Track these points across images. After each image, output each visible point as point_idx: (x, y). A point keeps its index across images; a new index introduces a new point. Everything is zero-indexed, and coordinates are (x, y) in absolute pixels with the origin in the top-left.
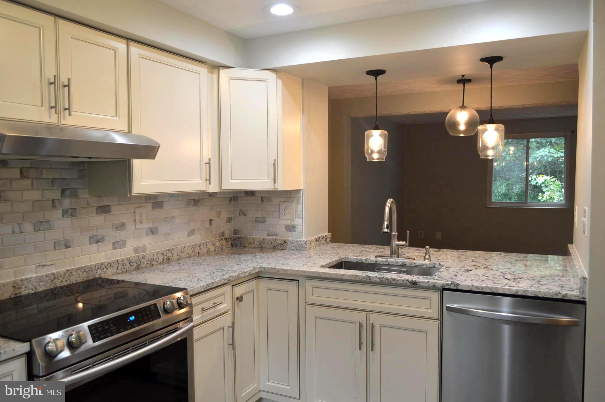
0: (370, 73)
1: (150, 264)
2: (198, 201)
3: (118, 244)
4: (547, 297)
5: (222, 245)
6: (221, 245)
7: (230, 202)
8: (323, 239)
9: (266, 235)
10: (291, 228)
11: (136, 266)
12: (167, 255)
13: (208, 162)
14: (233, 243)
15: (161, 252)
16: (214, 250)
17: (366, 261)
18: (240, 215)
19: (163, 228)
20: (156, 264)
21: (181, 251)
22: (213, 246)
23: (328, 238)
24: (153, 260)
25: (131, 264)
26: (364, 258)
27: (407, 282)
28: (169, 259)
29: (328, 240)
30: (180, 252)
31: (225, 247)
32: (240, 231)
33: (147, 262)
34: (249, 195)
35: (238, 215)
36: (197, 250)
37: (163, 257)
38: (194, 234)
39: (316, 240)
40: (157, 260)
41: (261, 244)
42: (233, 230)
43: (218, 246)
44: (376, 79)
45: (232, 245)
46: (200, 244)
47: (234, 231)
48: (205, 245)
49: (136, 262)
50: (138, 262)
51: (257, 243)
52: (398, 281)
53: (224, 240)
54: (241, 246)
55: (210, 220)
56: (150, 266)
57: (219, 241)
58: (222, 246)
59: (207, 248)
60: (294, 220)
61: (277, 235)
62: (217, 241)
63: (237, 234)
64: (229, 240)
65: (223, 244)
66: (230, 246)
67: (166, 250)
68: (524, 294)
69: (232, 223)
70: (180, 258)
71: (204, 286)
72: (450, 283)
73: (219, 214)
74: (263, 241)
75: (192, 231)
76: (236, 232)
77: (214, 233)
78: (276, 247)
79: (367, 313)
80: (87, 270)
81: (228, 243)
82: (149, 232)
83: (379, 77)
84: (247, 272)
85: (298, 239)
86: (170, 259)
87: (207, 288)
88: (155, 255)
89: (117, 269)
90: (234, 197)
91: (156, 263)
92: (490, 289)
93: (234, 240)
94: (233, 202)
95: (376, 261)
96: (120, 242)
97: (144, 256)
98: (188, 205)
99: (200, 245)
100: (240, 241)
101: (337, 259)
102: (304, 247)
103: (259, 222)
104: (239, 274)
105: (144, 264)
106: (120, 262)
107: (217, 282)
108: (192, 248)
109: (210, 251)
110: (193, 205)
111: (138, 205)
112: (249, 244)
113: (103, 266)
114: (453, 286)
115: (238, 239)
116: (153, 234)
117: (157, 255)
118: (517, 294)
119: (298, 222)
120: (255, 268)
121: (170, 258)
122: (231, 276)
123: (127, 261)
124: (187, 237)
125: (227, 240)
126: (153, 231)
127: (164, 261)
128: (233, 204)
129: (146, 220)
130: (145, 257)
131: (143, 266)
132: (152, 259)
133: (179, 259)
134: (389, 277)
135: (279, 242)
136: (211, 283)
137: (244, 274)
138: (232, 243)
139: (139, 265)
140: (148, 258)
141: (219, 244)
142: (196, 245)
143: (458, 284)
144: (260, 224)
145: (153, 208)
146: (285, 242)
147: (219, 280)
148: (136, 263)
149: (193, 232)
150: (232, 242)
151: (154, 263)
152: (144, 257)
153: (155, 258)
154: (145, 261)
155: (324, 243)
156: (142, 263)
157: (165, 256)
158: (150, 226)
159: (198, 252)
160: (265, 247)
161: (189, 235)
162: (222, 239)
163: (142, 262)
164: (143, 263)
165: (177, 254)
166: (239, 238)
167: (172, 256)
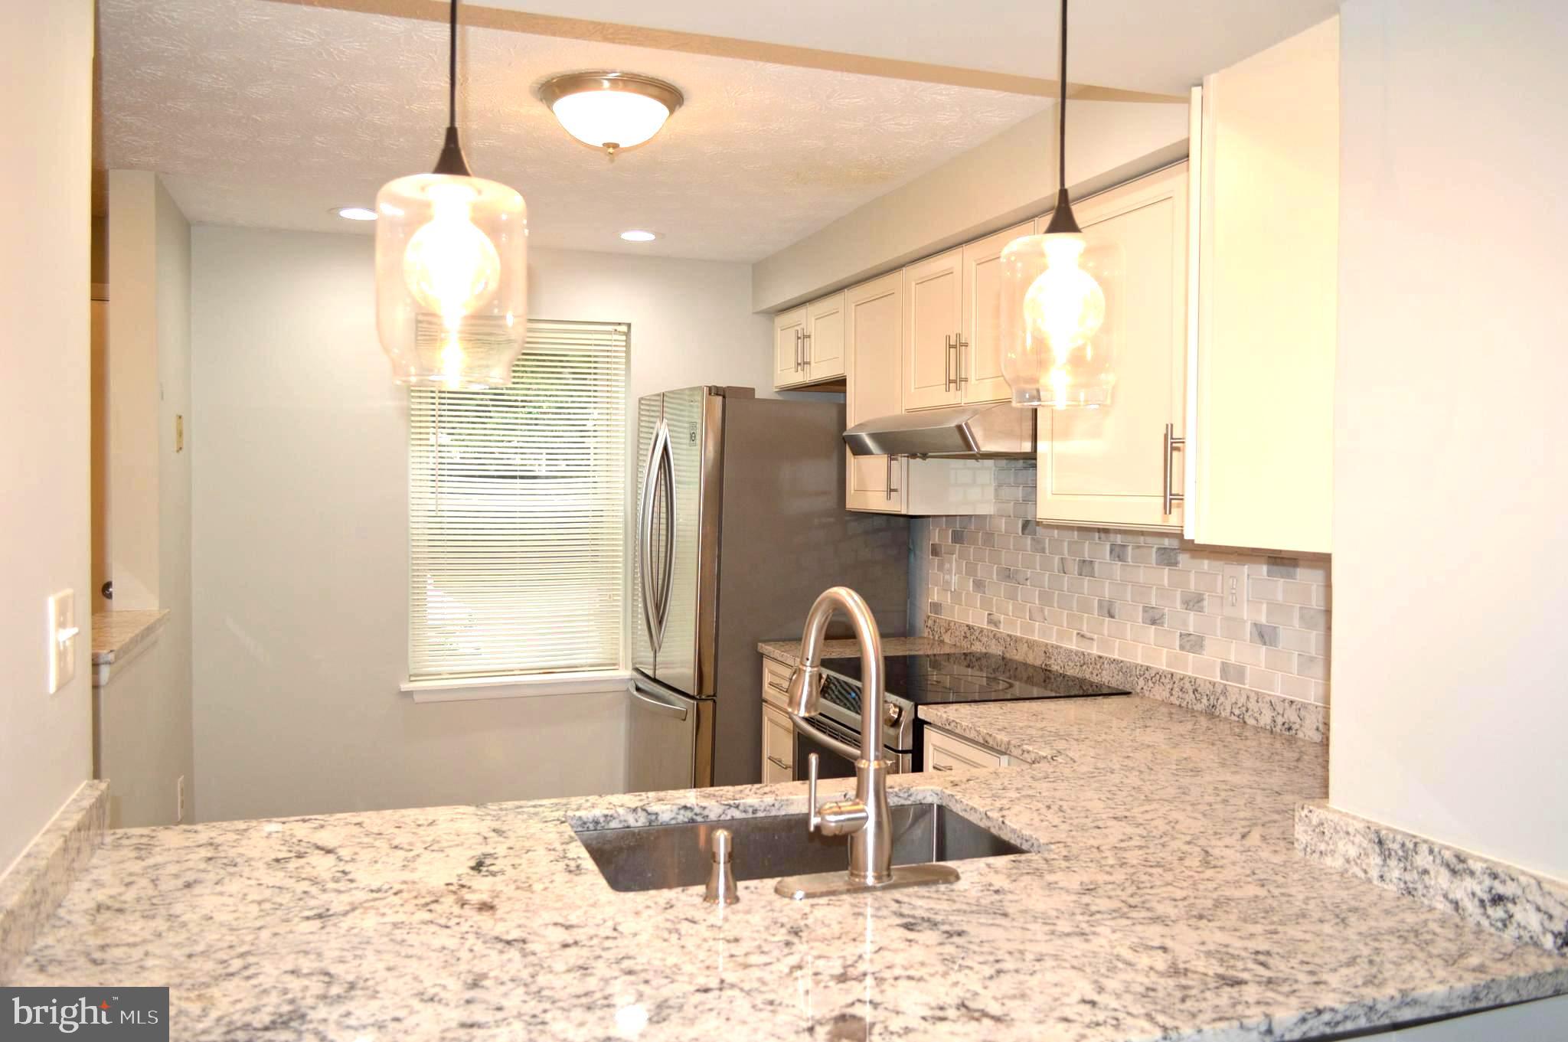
3: (1188, 641)
11: (1207, 704)
12: (1285, 716)
15: (1268, 699)
24: (1247, 711)
25: (1198, 696)
28: (1290, 729)
49: (1207, 695)
50: (1212, 698)
80: (1124, 671)
86: (1294, 732)
88: (1253, 700)
89: (1172, 695)
91: (1253, 722)
96: (1192, 637)
106: (1176, 679)
113: (1147, 675)
116: (1265, 644)
121: (1294, 727)
123: (1189, 684)
126: (1263, 635)
127: (1275, 727)
131: (1223, 715)
132: (1243, 706)
139: (1213, 707)
140: (1234, 700)
148: (1209, 700)
153: (1252, 708)
154: (1226, 702)
156: (1221, 705)
157: (1278, 714)
158: (1260, 619)
163: (1219, 701)
164: (1222, 708)
165: (1315, 727)
167: (1301, 726)
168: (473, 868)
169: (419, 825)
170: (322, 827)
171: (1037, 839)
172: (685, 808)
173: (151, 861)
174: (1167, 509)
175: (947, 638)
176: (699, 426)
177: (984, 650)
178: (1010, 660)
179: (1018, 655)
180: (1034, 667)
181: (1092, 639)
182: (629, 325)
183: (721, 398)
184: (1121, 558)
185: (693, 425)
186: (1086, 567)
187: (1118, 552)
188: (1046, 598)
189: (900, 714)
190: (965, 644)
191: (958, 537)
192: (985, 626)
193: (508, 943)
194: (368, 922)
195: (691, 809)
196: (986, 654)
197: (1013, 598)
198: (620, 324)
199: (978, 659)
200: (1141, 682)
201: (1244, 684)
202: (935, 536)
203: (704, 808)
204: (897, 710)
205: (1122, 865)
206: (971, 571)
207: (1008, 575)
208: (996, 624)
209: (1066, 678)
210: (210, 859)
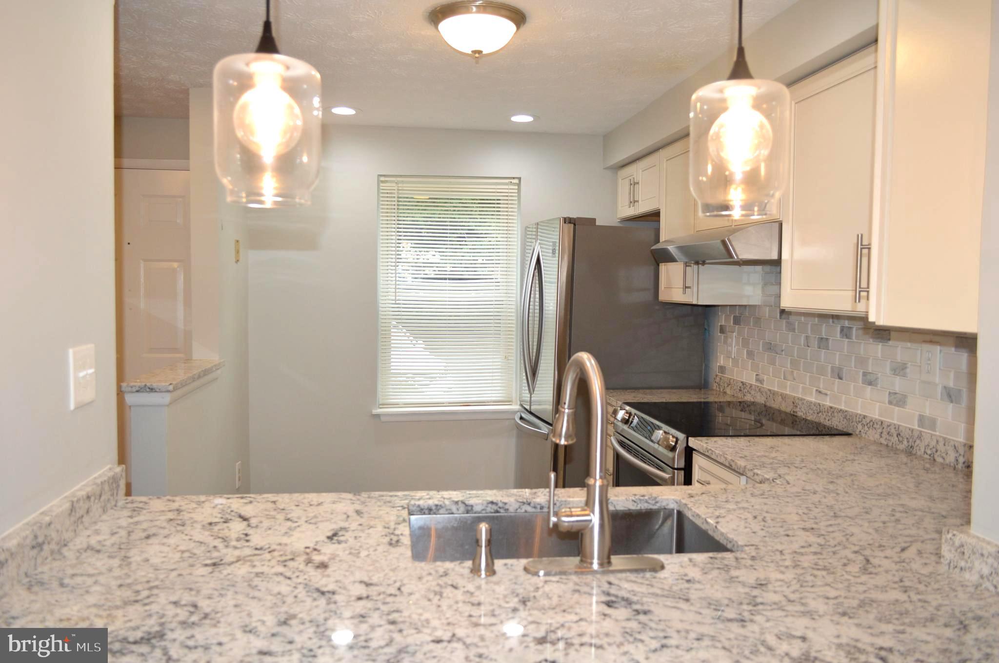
1: (930, 455)
3: (895, 398)
11: (907, 445)
15: (952, 443)
20: (940, 463)
24: (937, 451)
25: (901, 439)
37: (955, 455)
40: (944, 455)
49: (907, 438)
50: (911, 440)
80: (848, 417)
82: (945, 394)
88: (941, 444)
89: (881, 437)
91: (941, 460)
96: (897, 395)
106: (885, 426)
113: (864, 422)
116: (952, 402)
123: (894, 430)
127: (957, 464)
130: (922, 438)
131: (919, 454)
132: (934, 447)
139: (911, 447)
140: (926, 444)
148: (908, 442)
152: (920, 437)
154: (921, 444)
157: (960, 455)
158: (949, 383)
163: (916, 444)
164: (918, 448)
168: (329, 538)
169: (311, 505)
170: (251, 502)
171: (736, 542)
172: (492, 503)
173: (136, 519)
174: (857, 299)
175: (728, 391)
176: (557, 244)
177: (752, 400)
178: (770, 407)
179: (775, 404)
180: (786, 413)
181: (826, 394)
182: (520, 179)
183: (572, 225)
184: (848, 336)
185: (554, 243)
186: (823, 342)
187: (846, 333)
188: (795, 364)
189: (676, 443)
190: (740, 395)
191: (737, 321)
192: (754, 382)
193: (323, 593)
194: (242, 570)
195: (496, 504)
196: (753, 402)
197: (774, 364)
198: (514, 178)
199: (749, 406)
200: (860, 427)
201: (935, 431)
202: (722, 320)
203: (506, 504)
204: (675, 440)
205: (796, 566)
206: (745, 343)
207: (770, 347)
208: (761, 381)
209: (807, 422)
210: (171, 520)
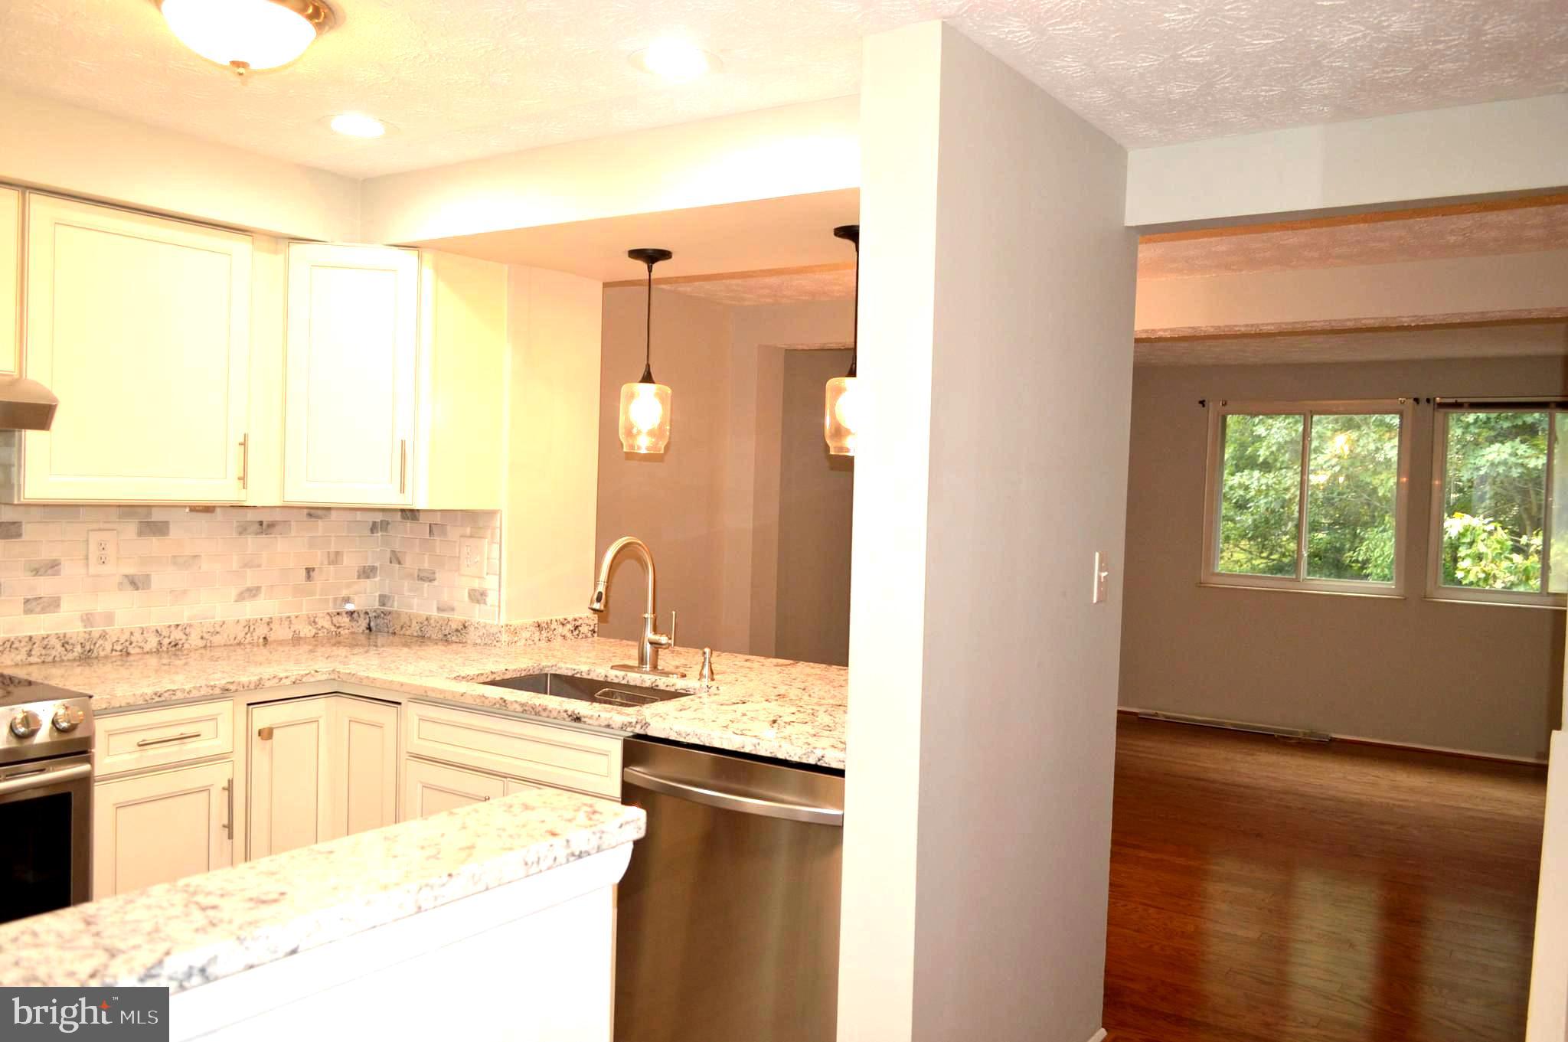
0: (636, 254)
1: (121, 651)
2: (272, 525)
3: (39, 604)
4: (793, 760)
5: (337, 625)
6: (335, 626)
7: (372, 533)
8: (563, 625)
9: (435, 609)
10: (478, 597)
11: (81, 651)
12: (172, 637)
13: (242, 440)
14: (372, 624)
15: (154, 629)
16: (314, 636)
17: (589, 674)
18: (391, 562)
19: (163, 578)
20: (138, 654)
21: (212, 630)
22: (310, 627)
23: (583, 625)
24: (131, 644)
25: (68, 647)
26: (584, 668)
27: (565, 714)
28: (176, 645)
29: (584, 629)
30: (209, 632)
31: (347, 631)
32: (389, 597)
33: (113, 646)
34: (408, 519)
35: (389, 563)
36: (262, 631)
37: (158, 639)
38: (254, 596)
39: (539, 626)
40: (142, 644)
41: (423, 629)
42: (377, 594)
43: (327, 626)
44: (650, 270)
45: (369, 628)
46: (271, 618)
47: (380, 596)
48: (287, 623)
49: (81, 643)
50: (87, 644)
51: (415, 627)
52: (551, 711)
53: (345, 615)
54: (388, 632)
55: (306, 569)
56: (121, 655)
57: (328, 617)
58: (339, 627)
59: (292, 629)
60: (483, 578)
61: (453, 609)
62: (324, 617)
63: (384, 605)
64: (359, 616)
65: (343, 625)
66: (363, 631)
67: (170, 626)
68: (754, 752)
69: (377, 579)
70: (209, 645)
71: (146, 694)
72: (634, 721)
73: (335, 558)
74: (426, 623)
75: (249, 590)
76: (383, 600)
77: (317, 597)
78: (449, 636)
79: (505, 779)
81: (358, 622)
82: (126, 581)
83: (656, 266)
84: (287, 678)
85: (488, 622)
86: (180, 646)
87: (153, 699)
88: (137, 634)
89: (29, 656)
90: (382, 521)
91: (138, 650)
92: (699, 738)
93: (375, 617)
94: (380, 534)
95: (606, 676)
96: (44, 600)
97: (107, 634)
98: (240, 533)
99: (272, 622)
100: (386, 621)
101: (523, 666)
102: (498, 639)
103: (424, 580)
104: (261, 679)
105: (103, 650)
106: (36, 640)
107: (188, 690)
108: (245, 627)
109: (300, 638)
110: (257, 534)
111: (95, 526)
112: (402, 627)
114: (639, 726)
115: (382, 615)
116: (137, 589)
117: (142, 633)
118: (742, 751)
119: (490, 583)
120: (316, 672)
121: (181, 642)
122: (233, 682)
123: (56, 641)
124: (236, 601)
125: (355, 615)
126: (135, 583)
127: (161, 647)
128: (380, 538)
129: (118, 558)
130: (107, 636)
131: (102, 654)
132: (126, 641)
133: (205, 647)
134: (537, 704)
135: (454, 626)
136: (168, 690)
137: (276, 680)
138: (369, 625)
139: (89, 652)
140: (115, 639)
141: (330, 623)
142: (260, 621)
143: (647, 724)
144: (426, 584)
145: (140, 534)
146: (465, 627)
147: (194, 688)
148: (83, 647)
149: (254, 592)
150: (370, 621)
151: (131, 650)
152: (103, 636)
153: (135, 640)
154: (106, 643)
155: (569, 635)
156: (99, 647)
157: (165, 637)
158: (131, 570)
159: (264, 636)
160: (428, 635)
161: (241, 597)
162: (338, 614)
163: (97, 645)
164: (101, 648)
165: (199, 637)
166: (385, 615)
167: (187, 640)
